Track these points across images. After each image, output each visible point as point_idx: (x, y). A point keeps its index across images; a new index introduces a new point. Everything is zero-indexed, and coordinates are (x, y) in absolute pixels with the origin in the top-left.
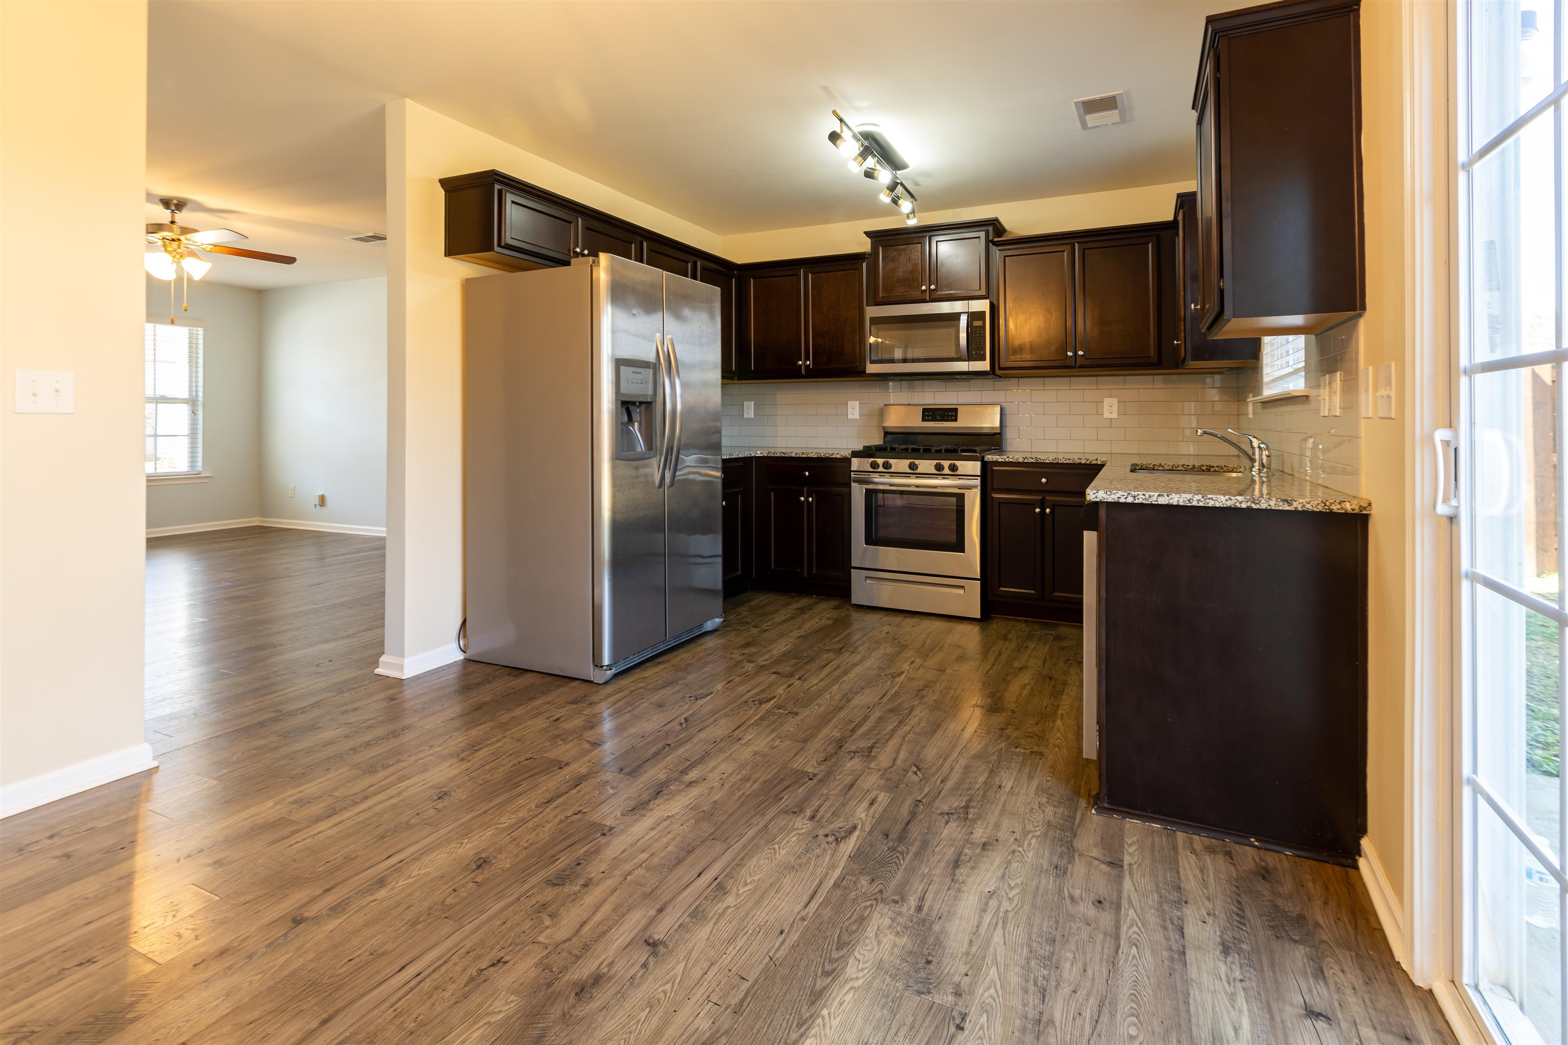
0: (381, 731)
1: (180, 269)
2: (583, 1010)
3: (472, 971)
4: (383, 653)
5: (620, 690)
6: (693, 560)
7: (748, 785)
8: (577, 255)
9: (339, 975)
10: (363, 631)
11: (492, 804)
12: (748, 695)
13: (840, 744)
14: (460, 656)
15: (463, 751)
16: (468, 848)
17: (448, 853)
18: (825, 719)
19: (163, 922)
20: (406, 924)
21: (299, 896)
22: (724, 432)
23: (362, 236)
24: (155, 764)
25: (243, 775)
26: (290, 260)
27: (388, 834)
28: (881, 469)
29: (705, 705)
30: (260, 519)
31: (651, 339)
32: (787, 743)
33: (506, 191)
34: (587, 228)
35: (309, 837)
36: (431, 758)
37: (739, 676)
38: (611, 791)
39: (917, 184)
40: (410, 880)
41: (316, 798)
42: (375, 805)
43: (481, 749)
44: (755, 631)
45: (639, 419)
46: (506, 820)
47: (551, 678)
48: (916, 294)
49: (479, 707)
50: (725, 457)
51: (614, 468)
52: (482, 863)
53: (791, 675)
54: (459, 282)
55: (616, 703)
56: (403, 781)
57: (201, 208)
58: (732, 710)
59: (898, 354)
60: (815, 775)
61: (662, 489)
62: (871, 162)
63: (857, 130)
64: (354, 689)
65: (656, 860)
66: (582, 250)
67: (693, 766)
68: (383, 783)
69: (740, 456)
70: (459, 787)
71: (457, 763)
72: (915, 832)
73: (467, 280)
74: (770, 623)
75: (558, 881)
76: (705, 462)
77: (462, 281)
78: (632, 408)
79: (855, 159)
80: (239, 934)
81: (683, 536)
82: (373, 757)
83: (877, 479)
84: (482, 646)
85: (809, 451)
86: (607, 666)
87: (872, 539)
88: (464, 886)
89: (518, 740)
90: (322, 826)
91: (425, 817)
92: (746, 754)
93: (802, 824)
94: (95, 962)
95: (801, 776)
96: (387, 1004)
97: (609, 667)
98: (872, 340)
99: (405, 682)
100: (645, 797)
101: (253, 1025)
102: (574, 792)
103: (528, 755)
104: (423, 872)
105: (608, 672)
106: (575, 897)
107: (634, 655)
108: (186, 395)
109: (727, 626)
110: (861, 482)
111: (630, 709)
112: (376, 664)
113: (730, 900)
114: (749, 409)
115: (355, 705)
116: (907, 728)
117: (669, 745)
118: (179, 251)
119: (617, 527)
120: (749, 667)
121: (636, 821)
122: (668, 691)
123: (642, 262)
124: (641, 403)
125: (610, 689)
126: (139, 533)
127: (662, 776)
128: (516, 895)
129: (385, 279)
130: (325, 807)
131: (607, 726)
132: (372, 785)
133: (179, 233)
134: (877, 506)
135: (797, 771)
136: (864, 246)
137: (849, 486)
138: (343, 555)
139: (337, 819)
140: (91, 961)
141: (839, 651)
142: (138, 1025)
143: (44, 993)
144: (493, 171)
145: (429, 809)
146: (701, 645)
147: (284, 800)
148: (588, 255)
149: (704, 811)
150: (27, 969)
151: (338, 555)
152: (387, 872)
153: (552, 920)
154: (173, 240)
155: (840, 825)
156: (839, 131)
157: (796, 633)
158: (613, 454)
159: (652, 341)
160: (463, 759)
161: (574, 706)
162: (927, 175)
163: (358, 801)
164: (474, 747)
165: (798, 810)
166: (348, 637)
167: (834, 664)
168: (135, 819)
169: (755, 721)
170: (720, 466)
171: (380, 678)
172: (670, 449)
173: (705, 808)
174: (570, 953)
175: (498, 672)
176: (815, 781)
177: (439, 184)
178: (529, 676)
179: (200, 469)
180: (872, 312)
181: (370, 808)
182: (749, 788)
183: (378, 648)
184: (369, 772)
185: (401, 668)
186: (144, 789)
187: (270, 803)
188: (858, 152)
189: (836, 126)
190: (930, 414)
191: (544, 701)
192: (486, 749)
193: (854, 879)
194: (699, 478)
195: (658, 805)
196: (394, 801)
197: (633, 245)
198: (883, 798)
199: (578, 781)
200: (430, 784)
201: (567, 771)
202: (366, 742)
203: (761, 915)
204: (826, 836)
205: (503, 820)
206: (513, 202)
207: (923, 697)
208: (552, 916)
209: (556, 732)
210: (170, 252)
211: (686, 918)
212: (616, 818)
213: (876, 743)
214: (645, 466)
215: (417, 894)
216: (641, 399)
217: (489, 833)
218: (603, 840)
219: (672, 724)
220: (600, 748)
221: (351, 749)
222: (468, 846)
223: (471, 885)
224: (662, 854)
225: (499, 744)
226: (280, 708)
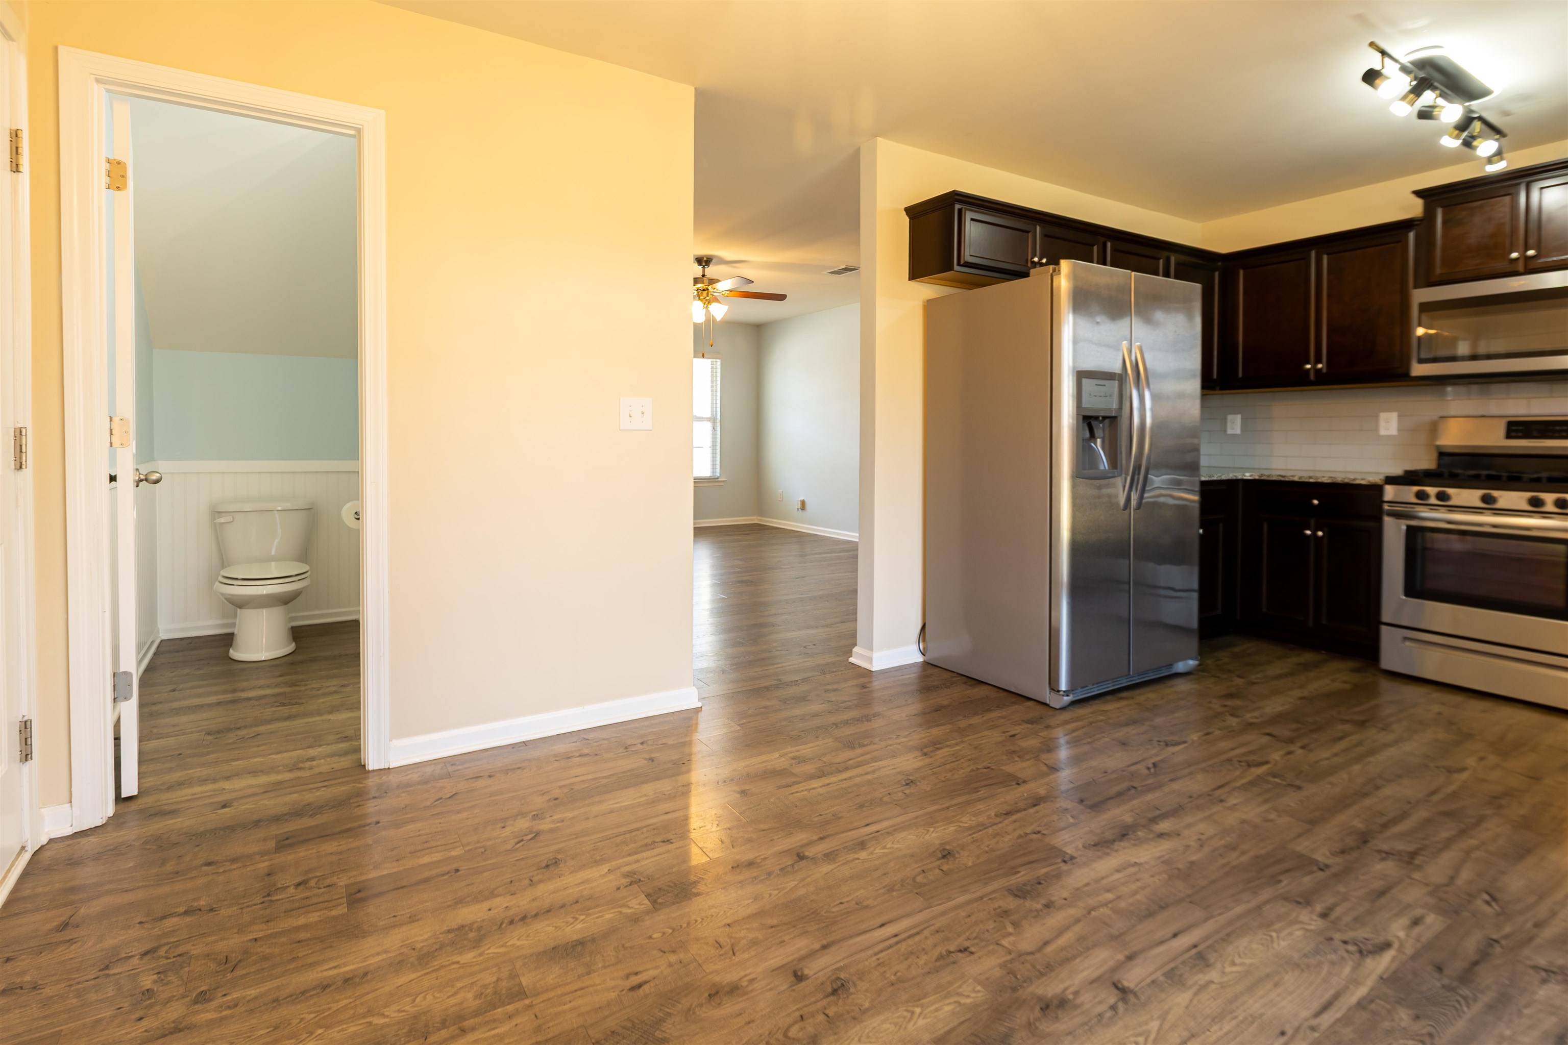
0: (855, 714)
1: (708, 313)
2: (1047, 1026)
3: (941, 949)
4: (855, 645)
5: (1078, 719)
6: (1163, 592)
7: (1234, 855)
8: (1034, 265)
9: (833, 912)
10: (838, 623)
11: (954, 802)
12: (1232, 754)
13: (1364, 838)
14: (920, 659)
15: (926, 747)
16: (935, 836)
17: (917, 836)
18: (1342, 803)
19: (711, 827)
20: (884, 887)
21: (800, 837)
22: (1203, 450)
23: (836, 269)
24: (699, 705)
25: (756, 727)
26: (781, 297)
27: (866, 805)
28: (1433, 500)
29: (1177, 754)
30: (759, 518)
31: (1116, 347)
32: (1285, 820)
33: (966, 209)
34: (1046, 236)
35: (806, 790)
36: (899, 746)
37: (1220, 729)
38: (1071, 820)
39: (1506, 114)
40: (885, 851)
41: (809, 759)
42: (855, 777)
43: (942, 748)
44: (1239, 681)
45: (1102, 435)
46: (967, 821)
47: (1005, 694)
48: (1501, 266)
49: (939, 709)
50: (1203, 479)
51: (1074, 487)
52: (946, 855)
53: (1291, 741)
54: (921, 303)
55: (1074, 731)
56: (876, 762)
57: (722, 262)
58: (1212, 766)
59: (1463, 348)
60: (1327, 866)
61: (1127, 511)
62: (1429, 97)
63: (1406, 60)
64: (833, 672)
65: (1122, 904)
66: (1041, 259)
67: (1165, 816)
68: (860, 759)
69: (1224, 477)
70: (924, 778)
71: (921, 756)
72: (1487, 977)
73: (928, 301)
74: (1259, 675)
75: (1020, 893)
76: (1177, 484)
77: (924, 302)
78: (1094, 423)
79: (1404, 98)
80: (761, 854)
81: (1151, 565)
82: (851, 735)
83: (1425, 513)
84: (942, 651)
85: (1319, 475)
86: (1064, 691)
87: (1413, 589)
88: (931, 870)
89: (976, 748)
90: (815, 783)
91: (896, 798)
92: (1231, 819)
93: (1310, 920)
94: (672, 843)
95: (1305, 864)
96: (870, 952)
97: (1067, 693)
98: (1420, 331)
99: (874, 674)
100: (1109, 835)
101: (773, 929)
102: (1032, 811)
103: (986, 764)
104: (896, 846)
105: (1066, 698)
106: (1037, 915)
107: (1093, 685)
108: (709, 415)
109: (1203, 671)
110: (1398, 515)
111: (1089, 740)
112: (849, 653)
113: (1213, 975)
114: (1235, 424)
115: (835, 687)
116: (1472, 842)
117: (1135, 788)
118: (708, 298)
119: (1076, 549)
120: (1233, 721)
121: (1100, 858)
122: (1131, 731)
123: (1105, 264)
124: (1104, 418)
125: (1066, 716)
126: (688, 524)
127: (1128, 819)
128: (979, 894)
129: (858, 305)
130: (816, 768)
131: (1063, 754)
132: (852, 759)
133: (707, 284)
134: (1425, 549)
135: (1301, 856)
136: (1415, 208)
137: (1379, 521)
138: (820, 553)
139: (825, 780)
140: (669, 841)
141: (1362, 724)
142: (699, 899)
143: (645, 854)
144: (954, 191)
145: (899, 792)
146: (1171, 687)
147: (786, 754)
148: (1047, 264)
149: (1178, 869)
150: (634, 834)
151: (816, 554)
152: (866, 838)
153: (1015, 929)
154: (704, 290)
155: (1366, 936)
156: (1377, 67)
157: (1297, 693)
158: (1073, 472)
159: (1118, 350)
160: (925, 754)
161: (1030, 726)
162: (1524, 97)
163: (841, 770)
164: (936, 744)
165: (1305, 900)
166: (827, 626)
167: (1354, 738)
168: (690, 744)
169: (1243, 785)
170: (1197, 488)
171: (854, 666)
172: (1137, 468)
173: (1180, 866)
174: (1034, 967)
175: (954, 679)
176: (1328, 873)
177: (904, 213)
178: (984, 687)
179: (719, 475)
180: (1421, 295)
181: (850, 778)
182: (1233, 857)
183: (850, 641)
184: (848, 747)
185: (870, 660)
186: (694, 722)
187: (777, 755)
188: (1409, 88)
189: (1374, 61)
190: (1516, 428)
191: (999, 715)
192: (946, 750)
193: (1388, 1006)
194: (1171, 501)
195: (1124, 848)
196: (869, 777)
197: (1095, 248)
198: (1433, 922)
199: (1037, 801)
200: (898, 770)
201: (1023, 788)
202: (845, 721)
203: (1253, 1005)
204: (1345, 942)
205: (964, 819)
206: (972, 220)
207: (1500, 807)
208: (1015, 924)
209: (1012, 748)
210: (701, 300)
211: (1158, 975)
212: (1077, 848)
213: (1421, 849)
214: (1108, 486)
215: (892, 864)
216: (1102, 414)
217: (952, 828)
218: (1065, 867)
219: (1139, 766)
220: (1059, 774)
221: (834, 724)
222: (934, 835)
223: (937, 871)
224: (1130, 901)
225: (958, 748)
226: (779, 678)
